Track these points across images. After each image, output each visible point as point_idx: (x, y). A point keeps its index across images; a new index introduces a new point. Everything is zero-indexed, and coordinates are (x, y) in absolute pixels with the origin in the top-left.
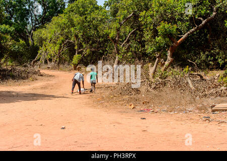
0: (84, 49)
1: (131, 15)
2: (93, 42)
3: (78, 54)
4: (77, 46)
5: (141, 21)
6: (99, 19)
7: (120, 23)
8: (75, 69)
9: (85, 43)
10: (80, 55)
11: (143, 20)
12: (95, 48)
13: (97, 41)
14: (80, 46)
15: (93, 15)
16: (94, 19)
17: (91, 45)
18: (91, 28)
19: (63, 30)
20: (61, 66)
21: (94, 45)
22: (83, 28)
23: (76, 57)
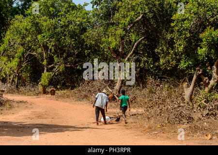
0: (56, 65)
1: (140, 18)
2: (69, 55)
3: (47, 71)
4: (45, 60)
5: (173, 27)
6: (78, 23)
7: (125, 29)
8: (45, 92)
9: (58, 56)
10: (51, 73)
11: (176, 25)
12: (71, 62)
13: (74, 54)
14: (51, 60)
15: (70, 17)
16: (70, 22)
17: (65, 59)
18: (65, 35)
19: (23, 38)
20: (22, 89)
21: (69, 59)
22: (55, 35)
23: (45, 76)
